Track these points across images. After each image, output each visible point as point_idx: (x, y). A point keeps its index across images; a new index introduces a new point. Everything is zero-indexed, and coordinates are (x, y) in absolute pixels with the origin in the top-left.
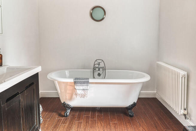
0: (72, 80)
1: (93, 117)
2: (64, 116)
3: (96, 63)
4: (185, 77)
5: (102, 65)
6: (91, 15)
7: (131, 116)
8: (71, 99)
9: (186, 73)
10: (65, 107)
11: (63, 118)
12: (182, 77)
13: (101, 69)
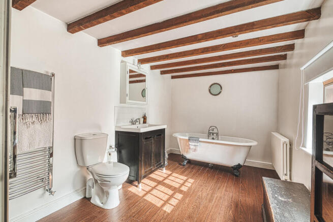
0: (187, 138)
1: (203, 170)
2: (182, 165)
3: (210, 129)
4: (287, 144)
5: (215, 131)
6: (210, 91)
7: (236, 176)
8: (187, 152)
9: (287, 140)
10: (183, 158)
11: (181, 166)
12: (283, 144)
13: (215, 135)
